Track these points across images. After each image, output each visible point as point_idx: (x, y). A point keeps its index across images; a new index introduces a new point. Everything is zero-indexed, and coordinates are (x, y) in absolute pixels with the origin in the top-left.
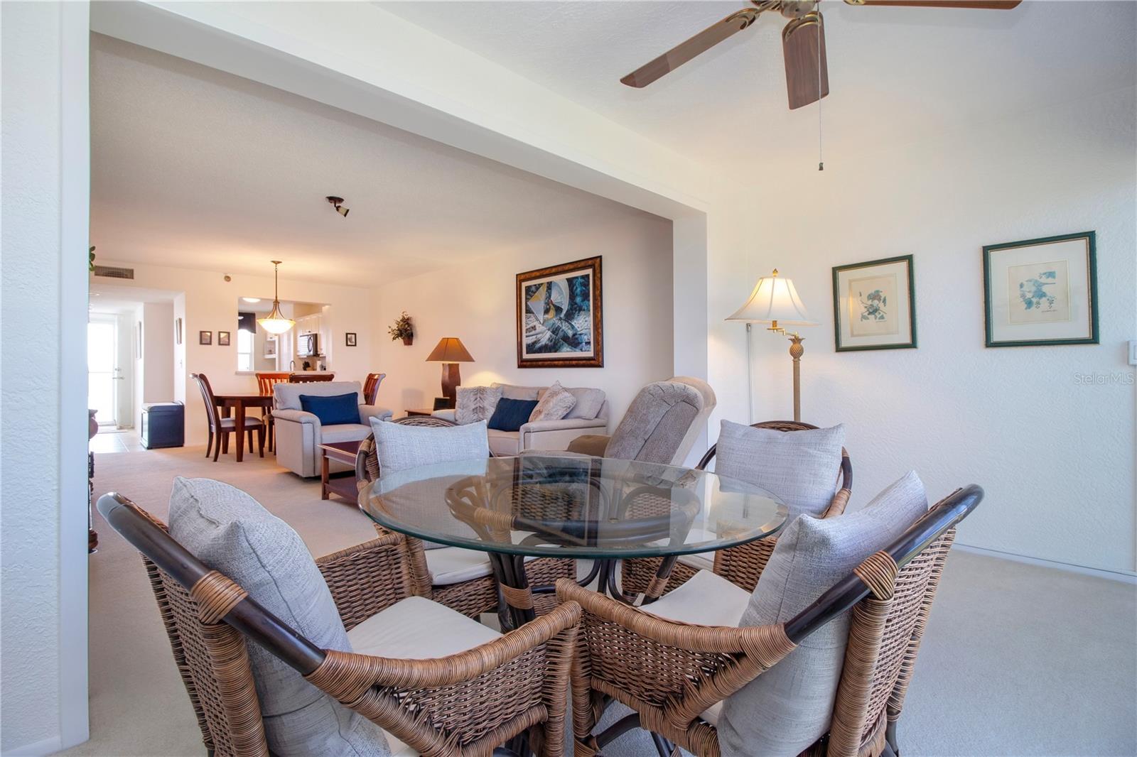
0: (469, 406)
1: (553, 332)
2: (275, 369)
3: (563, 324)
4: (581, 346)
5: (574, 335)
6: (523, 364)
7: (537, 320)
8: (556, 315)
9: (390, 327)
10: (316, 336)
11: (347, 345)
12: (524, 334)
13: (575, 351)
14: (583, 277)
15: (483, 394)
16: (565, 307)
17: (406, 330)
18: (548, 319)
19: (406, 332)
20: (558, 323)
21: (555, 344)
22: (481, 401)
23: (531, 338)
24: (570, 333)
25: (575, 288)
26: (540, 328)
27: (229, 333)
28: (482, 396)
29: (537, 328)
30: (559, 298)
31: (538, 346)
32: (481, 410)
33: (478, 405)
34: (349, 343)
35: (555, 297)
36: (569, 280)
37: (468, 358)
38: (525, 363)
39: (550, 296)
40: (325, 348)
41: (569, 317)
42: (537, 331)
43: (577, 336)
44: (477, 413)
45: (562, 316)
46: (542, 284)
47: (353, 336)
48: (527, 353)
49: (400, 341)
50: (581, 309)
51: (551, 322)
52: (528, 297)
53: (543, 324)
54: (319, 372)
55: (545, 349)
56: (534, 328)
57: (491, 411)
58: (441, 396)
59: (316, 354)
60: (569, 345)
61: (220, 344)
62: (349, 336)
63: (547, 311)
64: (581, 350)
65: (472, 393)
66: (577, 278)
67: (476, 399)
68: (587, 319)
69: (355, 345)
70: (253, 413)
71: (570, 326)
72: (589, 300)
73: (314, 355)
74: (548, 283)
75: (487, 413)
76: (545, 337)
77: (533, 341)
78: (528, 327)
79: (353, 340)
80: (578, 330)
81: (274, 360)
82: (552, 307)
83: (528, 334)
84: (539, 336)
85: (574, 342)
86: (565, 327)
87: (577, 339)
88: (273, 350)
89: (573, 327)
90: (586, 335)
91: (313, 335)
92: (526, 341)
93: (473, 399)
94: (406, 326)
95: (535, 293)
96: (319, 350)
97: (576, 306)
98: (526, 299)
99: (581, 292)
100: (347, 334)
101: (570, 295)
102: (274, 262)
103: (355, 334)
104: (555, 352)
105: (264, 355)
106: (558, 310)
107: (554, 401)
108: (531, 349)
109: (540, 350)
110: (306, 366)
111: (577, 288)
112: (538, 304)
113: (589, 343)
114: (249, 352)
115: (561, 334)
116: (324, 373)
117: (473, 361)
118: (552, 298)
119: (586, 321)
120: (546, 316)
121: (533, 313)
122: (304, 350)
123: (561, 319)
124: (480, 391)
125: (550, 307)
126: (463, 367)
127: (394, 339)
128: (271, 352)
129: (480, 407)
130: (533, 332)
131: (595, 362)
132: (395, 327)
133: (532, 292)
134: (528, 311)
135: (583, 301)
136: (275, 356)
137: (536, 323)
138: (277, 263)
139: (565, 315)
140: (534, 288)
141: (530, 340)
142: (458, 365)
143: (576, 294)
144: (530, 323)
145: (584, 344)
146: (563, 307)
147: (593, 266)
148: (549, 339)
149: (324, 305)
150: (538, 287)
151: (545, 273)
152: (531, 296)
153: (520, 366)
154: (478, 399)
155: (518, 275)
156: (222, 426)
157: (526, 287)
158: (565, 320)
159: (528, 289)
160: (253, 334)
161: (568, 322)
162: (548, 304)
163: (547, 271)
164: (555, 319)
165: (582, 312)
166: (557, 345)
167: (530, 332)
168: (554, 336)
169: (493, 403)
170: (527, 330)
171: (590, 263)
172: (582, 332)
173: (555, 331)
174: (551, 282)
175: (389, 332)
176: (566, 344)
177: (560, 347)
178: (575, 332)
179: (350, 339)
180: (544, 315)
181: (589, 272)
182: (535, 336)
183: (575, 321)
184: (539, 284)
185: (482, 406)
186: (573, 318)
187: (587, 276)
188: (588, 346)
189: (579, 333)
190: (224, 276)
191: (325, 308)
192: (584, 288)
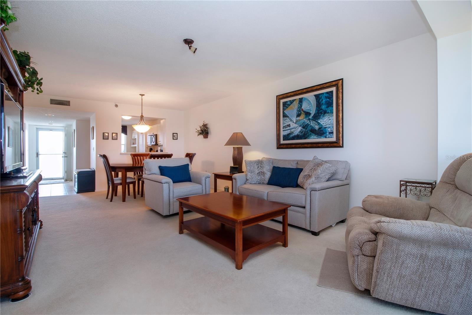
0: (255, 171)
1: (303, 127)
2: (136, 152)
3: (311, 122)
4: (325, 135)
5: (320, 128)
6: (280, 146)
7: (291, 120)
8: (306, 117)
9: (196, 129)
10: (156, 135)
11: (173, 139)
12: (282, 129)
13: (320, 138)
14: (327, 93)
15: (262, 164)
16: (313, 112)
17: (205, 130)
18: (300, 120)
19: (205, 132)
20: (308, 122)
21: (304, 134)
22: (262, 169)
23: (287, 131)
24: (317, 127)
25: (321, 100)
26: (293, 125)
27: (117, 134)
28: (261, 165)
29: (291, 125)
30: (308, 107)
31: (291, 136)
32: (262, 174)
33: (260, 170)
34: (174, 138)
35: (305, 106)
36: (316, 96)
37: (247, 144)
38: (282, 146)
39: (301, 106)
40: (161, 141)
41: (316, 117)
42: (292, 127)
43: (321, 129)
44: (260, 175)
45: (311, 117)
46: (295, 100)
47: (176, 134)
48: (283, 140)
49: (201, 136)
50: (325, 112)
51: (302, 121)
52: (285, 108)
53: (296, 123)
54: (159, 153)
55: (297, 137)
56: (289, 126)
57: (268, 175)
58: (232, 165)
59: (156, 144)
60: (315, 134)
61: (113, 139)
62: (174, 134)
63: (298, 115)
64: (326, 137)
65: (255, 164)
66: (323, 94)
67: (258, 167)
68: (330, 118)
69: (177, 139)
70: (130, 174)
71: (316, 123)
72: (333, 107)
74: (300, 99)
75: (266, 176)
76: (297, 130)
77: (288, 133)
78: (285, 125)
79: (176, 137)
80: (323, 125)
81: (136, 147)
82: (302, 112)
83: (284, 129)
84: (292, 130)
85: (321, 132)
86: (313, 124)
87: (322, 131)
88: (135, 143)
89: (319, 124)
90: (329, 128)
91: (155, 135)
92: (282, 133)
93: (256, 167)
94: (206, 128)
95: (290, 105)
96: (158, 142)
97: (321, 111)
98: (283, 109)
99: (326, 102)
100: (173, 133)
101: (317, 104)
102: (140, 95)
103: (177, 134)
104: (305, 139)
105: (131, 145)
106: (307, 114)
107: (321, 169)
108: (286, 138)
109: (293, 138)
111: (322, 100)
112: (292, 111)
113: (332, 133)
114: (124, 144)
115: (309, 128)
116: (161, 153)
117: (250, 145)
118: (303, 107)
119: (330, 120)
120: (298, 118)
121: (288, 117)
122: (150, 142)
123: (309, 119)
124: (260, 163)
125: (301, 113)
126: (244, 148)
127: (198, 135)
128: (134, 144)
129: (261, 172)
130: (288, 128)
131: (337, 144)
132: (199, 129)
133: (288, 105)
134: (285, 116)
135: (328, 107)
136: (136, 145)
137: (291, 123)
138: (142, 95)
139: (313, 117)
140: (289, 103)
141: (286, 133)
142: (242, 148)
143: (322, 104)
144: (285, 123)
145: (328, 133)
146: (311, 112)
147: (336, 85)
148: (300, 131)
149: (162, 119)
150: (292, 102)
151: (298, 93)
152: (287, 107)
153: (278, 148)
154: (260, 167)
155: (277, 96)
156: (115, 182)
157: (283, 102)
158: (313, 120)
159: (285, 104)
160: (126, 135)
161: (315, 121)
162: (300, 111)
163: (300, 92)
164: (305, 120)
165: (326, 114)
166: (306, 134)
167: (286, 128)
168: (304, 130)
169: (269, 169)
170: (284, 127)
171: (334, 83)
172: (326, 126)
173: (305, 126)
174: (302, 98)
175: (196, 132)
176: (313, 134)
177: (308, 136)
178: (320, 127)
179: (174, 136)
180: (296, 118)
181: (334, 89)
182: (290, 130)
183: (321, 120)
184: (293, 100)
185: (262, 171)
186: (319, 118)
187: (332, 92)
188: (331, 135)
189: (324, 127)
190: (115, 105)
191: (162, 121)
192: (328, 100)
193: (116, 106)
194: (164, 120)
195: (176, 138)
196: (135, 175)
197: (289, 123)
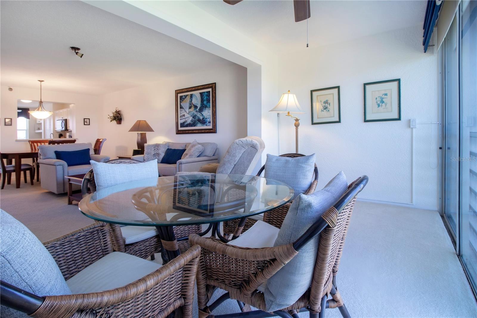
0: (151, 153)
1: (193, 117)
2: (41, 137)
4: (206, 123)
5: (203, 119)
6: (179, 132)
7: (186, 112)
9: (109, 115)
10: (66, 120)
11: (84, 125)
12: (179, 118)
13: (204, 126)
14: (207, 92)
15: (158, 147)
16: (199, 106)
17: (118, 117)
18: (191, 111)
19: (118, 118)
20: (196, 113)
22: (158, 151)
23: (183, 120)
24: (201, 118)
25: (203, 97)
26: (187, 115)
27: (11, 119)
29: (185, 115)
30: (196, 101)
31: (186, 124)
33: (156, 152)
34: (86, 124)
35: (194, 101)
36: (201, 94)
37: (151, 130)
38: (180, 132)
39: (192, 101)
40: (71, 126)
41: (201, 110)
42: (186, 116)
43: (204, 119)
44: (155, 156)
45: (198, 110)
46: (188, 95)
47: (88, 120)
48: (181, 127)
49: (114, 122)
50: (206, 107)
51: (192, 113)
52: (181, 101)
53: (188, 114)
54: (68, 138)
55: (189, 125)
56: (184, 115)
57: (162, 155)
58: (136, 148)
59: (66, 130)
60: (201, 123)
61: (6, 125)
62: (85, 120)
63: (190, 108)
64: (206, 125)
65: (153, 147)
66: (204, 92)
67: (155, 149)
70: (28, 161)
71: (201, 115)
72: (210, 103)
73: (65, 130)
74: (191, 95)
75: (160, 156)
76: (189, 120)
77: (184, 121)
78: (181, 115)
79: (88, 122)
80: (205, 116)
81: (41, 133)
82: (193, 105)
83: (181, 118)
84: (186, 119)
85: (203, 122)
86: (199, 115)
87: (204, 120)
88: (40, 128)
89: (202, 115)
90: (208, 118)
91: (64, 119)
92: (180, 121)
93: (153, 150)
94: (118, 115)
95: (184, 99)
96: (68, 127)
97: (204, 105)
98: (180, 102)
99: (206, 99)
100: (84, 119)
101: (201, 100)
102: (39, 81)
104: (194, 126)
105: (35, 130)
106: (196, 107)
107: (193, 149)
108: (182, 125)
109: (187, 126)
110: (61, 136)
111: (204, 97)
112: (186, 104)
113: (210, 122)
114: (26, 129)
115: (197, 118)
116: (71, 139)
117: (153, 131)
119: (209, 112)
120: (190, 110)
121: (184, 109)
122: (59, 127)
123: (197, 111)
124: (157, 146)
125: (192, 106)
126: (148, 134)
127: (111, 121)
128: (39, 129)
130: (184, 117)
131: (213, 131)
132: (112, 115)
134: (181, 107)
135: (207, 103)
136: (42, 131)
137: (185, 113)
138: (41, 81)
140: (184, 97)
141: (182, 121)
142: (146, 133)
143: (204, 100)
144: (182, 113)
145: (208, 122)
146: (198, 106)
147: (212, 87)
148: (191, 120)
149: (71, 104)
150: (186, 96)
151: (189, 90)
152: (183, 101)
153: (177, 134)
154: (156, 149)
155: (176, 91)
156: (7, 170)
157: (180, 96)
158: (199, 112)
159: (181, 97)
160: (28, 120)
161: (200, 113)
162: (191, 105)
163: (190, 89)
164: (194, 111)
165: (207, 108)
166: (195, 123)
167: (182, 117)
168: (194, 119)
169: (164, 151)
170: (181, 117)
171: (211, 85)
172: (207, 117)
173: (194, 117)
174: (192, 94)
175: (108, 118)
176: (199, 123)
177: (196, 124)
178: (203, 117)
179: (86, 121)
180: (189, 109)
181: (210, 90)
182: (185, 119)
183: (204, 112)
184: (186, 95)
185: (158, 153)
186: (202, 111)
187: (209, 92)
188: (210, 123)
189: (205, 118)
190: (8, 88)
191: (71, 106)
192: (208, 97)
193: (11, 89)
194: (72, 105)
195: (89, 124)
196: (34, 161)
197: (184, 113)
